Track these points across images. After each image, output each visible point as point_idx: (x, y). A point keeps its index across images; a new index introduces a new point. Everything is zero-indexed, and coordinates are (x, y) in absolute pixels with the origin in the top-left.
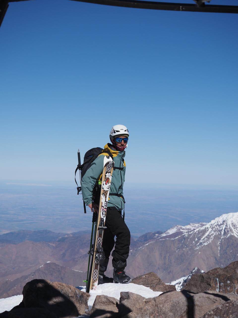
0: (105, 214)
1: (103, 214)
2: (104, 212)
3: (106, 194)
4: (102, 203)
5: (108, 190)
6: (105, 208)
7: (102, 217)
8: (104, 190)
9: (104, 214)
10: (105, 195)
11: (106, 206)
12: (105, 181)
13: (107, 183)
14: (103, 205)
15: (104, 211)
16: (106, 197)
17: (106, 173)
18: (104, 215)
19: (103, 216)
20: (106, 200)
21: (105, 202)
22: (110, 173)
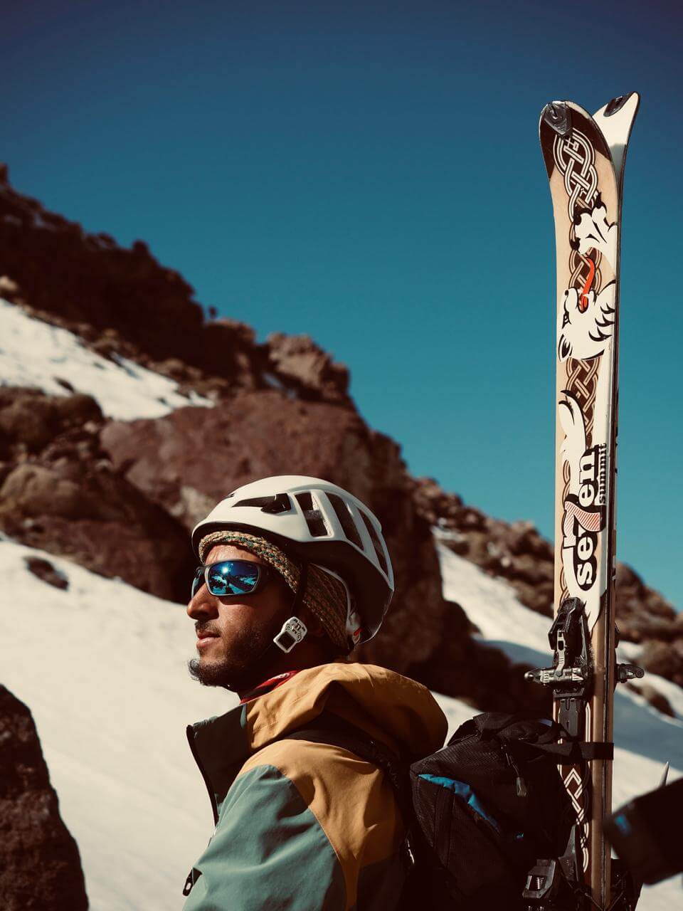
0: (592, 560)
1: (577, 560)
2: (583, 542)
3: (591, 387)
4: (567, 469)
5: (596, 348)
6: (592, 508)
7: (575, 592)
8: (575, 363)
9: (583, 562)
10: (581, 402)
11: (595, 484)
12: (577, 286)
13: (590, 296)
14: (575, 489)
15: (587, 534)
16: (589, 415)
17: (577, 221)
18: (588, 567)
19: (582, 580)
20: (589, 439)
21: (587, 453)
22: (599, 203)
